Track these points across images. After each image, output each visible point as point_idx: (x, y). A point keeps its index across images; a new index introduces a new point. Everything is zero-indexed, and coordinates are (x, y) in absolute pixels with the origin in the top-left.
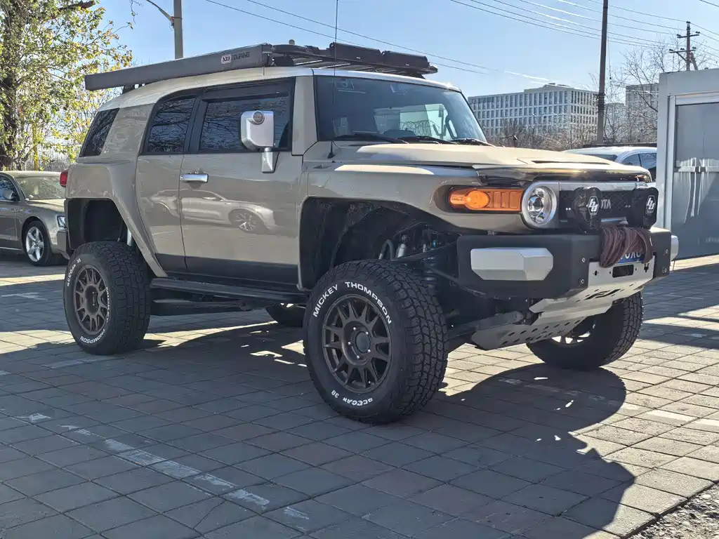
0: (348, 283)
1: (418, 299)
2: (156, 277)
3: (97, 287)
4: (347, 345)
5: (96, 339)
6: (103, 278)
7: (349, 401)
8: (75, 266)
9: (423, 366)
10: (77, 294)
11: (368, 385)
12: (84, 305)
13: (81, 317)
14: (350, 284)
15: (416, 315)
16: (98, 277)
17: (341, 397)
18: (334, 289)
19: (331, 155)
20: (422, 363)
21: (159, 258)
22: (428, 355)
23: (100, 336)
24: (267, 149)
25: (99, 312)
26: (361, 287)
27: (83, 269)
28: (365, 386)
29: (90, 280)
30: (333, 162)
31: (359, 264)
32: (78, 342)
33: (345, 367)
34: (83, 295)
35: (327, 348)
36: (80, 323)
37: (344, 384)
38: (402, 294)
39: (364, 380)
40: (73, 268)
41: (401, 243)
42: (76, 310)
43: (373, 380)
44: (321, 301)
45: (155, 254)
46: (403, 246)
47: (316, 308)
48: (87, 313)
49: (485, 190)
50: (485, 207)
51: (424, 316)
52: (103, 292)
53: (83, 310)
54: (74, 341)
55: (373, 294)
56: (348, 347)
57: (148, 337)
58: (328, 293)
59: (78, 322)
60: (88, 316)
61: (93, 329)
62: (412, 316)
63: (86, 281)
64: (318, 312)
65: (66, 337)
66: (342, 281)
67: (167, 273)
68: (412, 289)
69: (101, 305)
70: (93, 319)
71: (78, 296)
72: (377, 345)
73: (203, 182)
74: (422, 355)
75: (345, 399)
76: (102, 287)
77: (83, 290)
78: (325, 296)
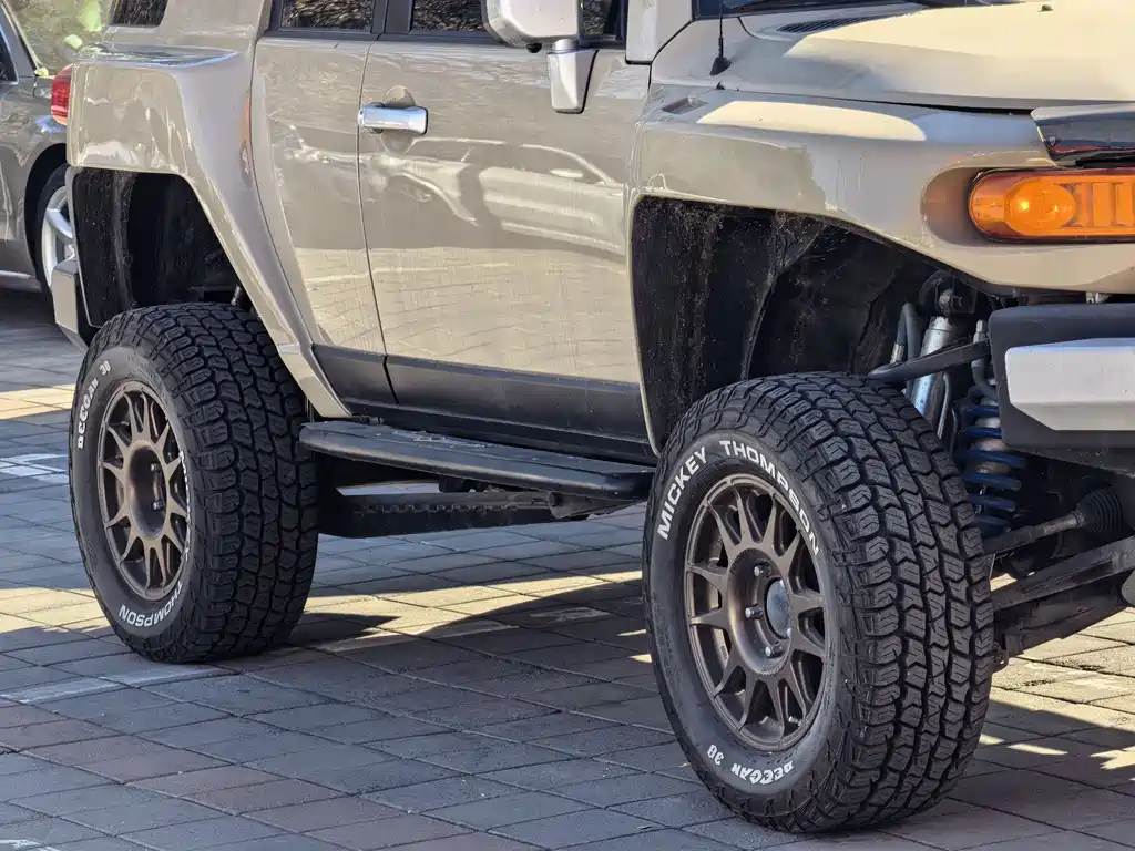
0: (726, 443)
1: (893, 486)
2: (319, 419)
3: (158, 448)
4: (742, 616)
5: (161, 614)
6: (173, 423)
7: (745, 772)
8: (95, 383)
9: (903, 669)
10: (108, 473)
11: (790, 728)
12: (127, 508)
13: (122, 546)
14: (731, 447)
15: (883, 530)
16: (161, 420)
17: (727, 764)
18: (698, 461)
19: (721, 65)
20: (900, 660)
21: (325, 357)
22: (917, 638)
23: (171, 603)
24: (560, 45)
25: (167, 529)
26: (752, 455)
27: (120, 393)
28: (782, 728)
29: (140, 429)
30: (720, 87)
31: (750, 389)
32: (116, 626)
33: (739, 677)
34: (122, 475)
35: (698, 625)
36: (118, 563)
37: (737, 725)
38: (847, 473)
39: (779, 714)
40: (91, 390)
41: (939, 313)
42: (108, 523)
43: (799, 715)
44: (674, 495)
45: (314, 347)
46: (941, 324)
47: (665, 515)
48: (135, 532)
49: (1065, 180)
50: (1069, 225)
51: (906, 532)
52: (174, 464)
53: (126, 523)
54: (105, 623)
55: (779, 475)
56: (747, 624)
57: (314, 605)
58: (686, 472)
59: (110, 561)
60: (138, 541)
61: (156, 582)
62: (868, 532)
63: (128, 430)
64: (668, 528)
65: (82, 610)
66: (713, 437)
67: (348, 405)
68: (882, 457)
69: (172, 506)
70: (153, 551)
71: (110, 478)
72: (802, 616)
73: (412, 134)
74: (896, 640)
75: (735, 769)
76: (171, 449)
77: (122, 460)
78: (682, 479)
